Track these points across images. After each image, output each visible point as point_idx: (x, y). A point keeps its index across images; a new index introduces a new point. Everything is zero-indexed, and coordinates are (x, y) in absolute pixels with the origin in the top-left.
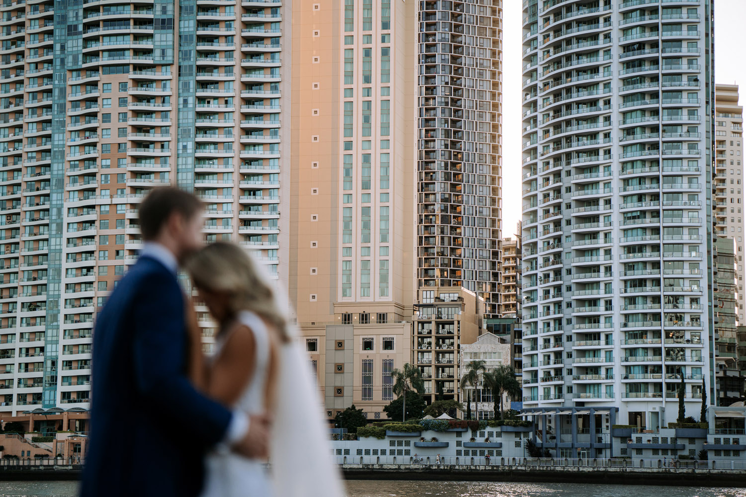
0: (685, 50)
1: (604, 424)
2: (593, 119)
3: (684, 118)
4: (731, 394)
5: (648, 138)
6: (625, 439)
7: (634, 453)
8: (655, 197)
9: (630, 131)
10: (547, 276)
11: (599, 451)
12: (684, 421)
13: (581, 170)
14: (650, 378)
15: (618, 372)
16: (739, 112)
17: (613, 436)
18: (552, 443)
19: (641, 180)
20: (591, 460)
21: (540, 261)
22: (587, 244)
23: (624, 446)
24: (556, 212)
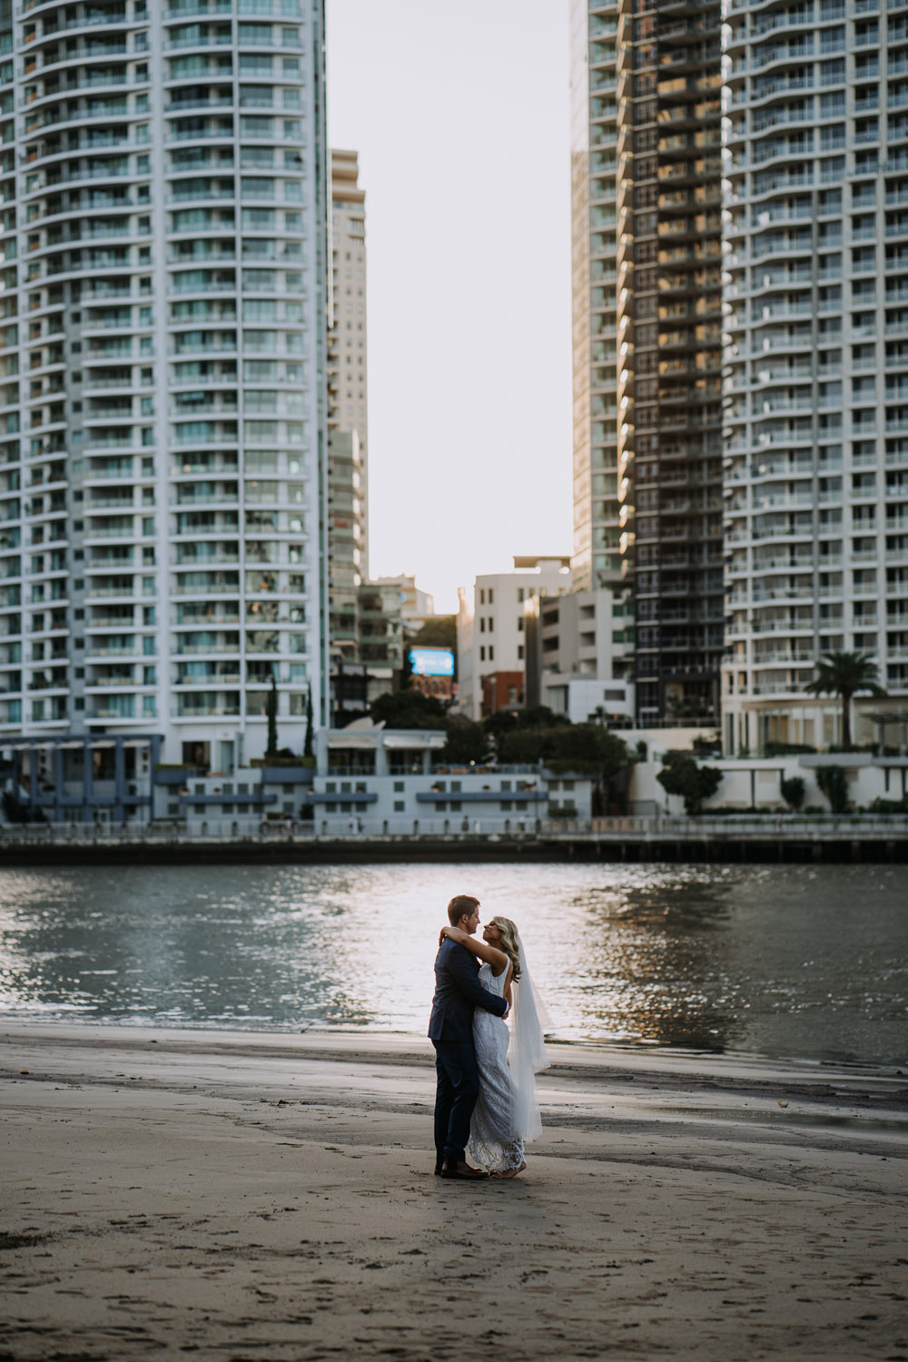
0: (278, 105)
1: (139, 763)
2: (119, 221)
3: (278, 227)
4: (350, 705)
5: (217, 261)
6: (176, 787)
7: (191, 812)
8: (230, 367)
9: (185, 247)
10: (37, 503)
11: (131, 809)
12: (276, 757)
13: (99, 313)
14: (221, 684)
15: (165, 672)
16: (359, 199)
17: (155, 782)
18: (48, 798)
19: (206, 335)
20: (118, 824)
21: (26, 476)
22: (111, 448)
23: (174, 799)
24: (55, 386)
